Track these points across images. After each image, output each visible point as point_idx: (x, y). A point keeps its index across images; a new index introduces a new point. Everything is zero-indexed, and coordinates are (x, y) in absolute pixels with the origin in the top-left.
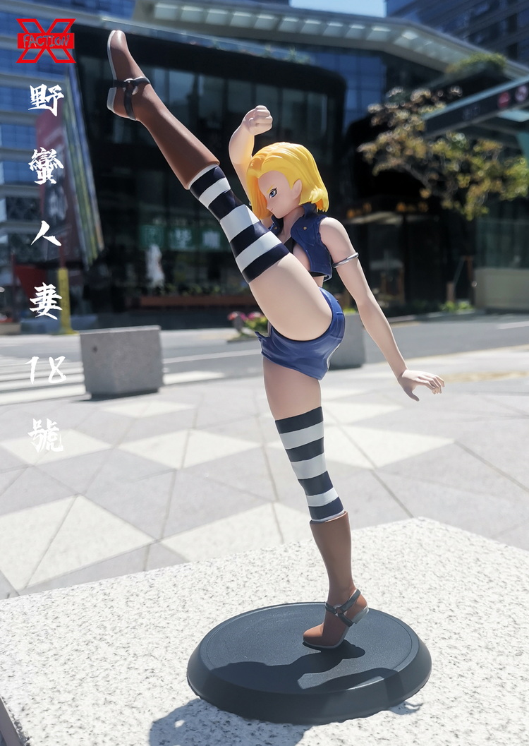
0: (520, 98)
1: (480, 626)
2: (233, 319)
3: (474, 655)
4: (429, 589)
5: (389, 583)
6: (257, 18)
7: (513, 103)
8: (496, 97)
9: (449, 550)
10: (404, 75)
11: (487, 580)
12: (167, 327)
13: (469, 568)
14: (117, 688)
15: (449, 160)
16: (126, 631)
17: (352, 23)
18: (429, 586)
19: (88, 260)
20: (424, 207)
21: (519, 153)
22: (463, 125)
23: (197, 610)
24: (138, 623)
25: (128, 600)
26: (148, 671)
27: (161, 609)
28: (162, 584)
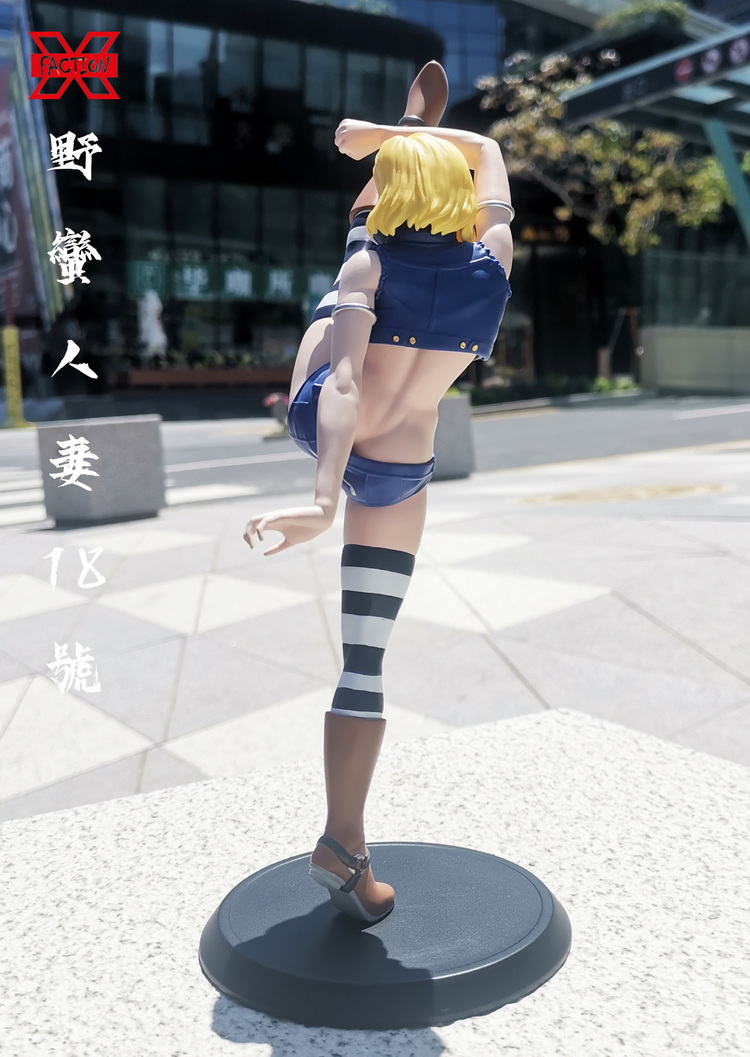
0: (709, 68)
2: (273, 404)
3: (646, 918)
4: (577, 818)
5: (516, 809)
7: (697, 75)
8: (673, 66)
9: (606, 759)
10: (532, 31)
11: (664, 804)
12: (170, 416)
13: (636, 786)
14: (104, 972)
15: (599, 163)
16: (116, 884)
18: (577, 814)
19: (49, 314)
20: (563, 233)
21: (708, 151)
22: (622, 109)
23: (224, 852)
24: (135, 873)
25: (118, 838)
26: (152, 946)
27: (169, 851)
28: (170, 811)
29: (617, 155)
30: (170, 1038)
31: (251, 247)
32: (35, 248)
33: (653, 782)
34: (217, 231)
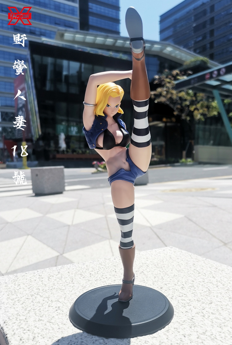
0: (214, 76)
1: (195, 291)
2: (94, 164)
3: (192, 303)
4: (174, 276)
5: (157, 273)
6: (107, 41)
7: (211, 78)
8: (204, 75)
9: (182, 260)
11: (198, 272)
12: (67, 167)
13: (190, 268)
14: (44, 314)
16: (48, 291)
19: (35, 139)
20: (174, 119)
21: (213, 99)
22: (191, 86)
23: (78, 283)
24: (53, 288)
25: (49, 278)
26: (57, 308)
27: (63, 282)
28: (63, 272)
30: (61, 333)
32: (31, 121)
33: (195, 267)
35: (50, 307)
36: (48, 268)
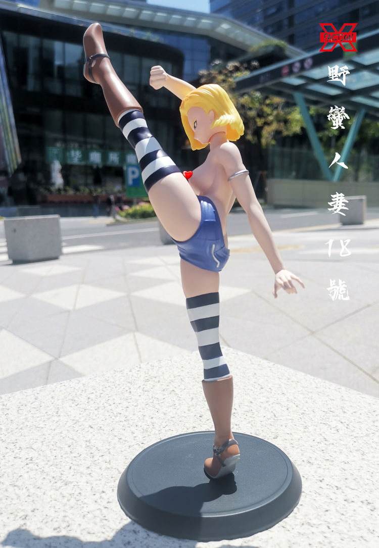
0: (295, 70)
5: (197, 391)
6: (125, 10)
7: (291, 73)
8: (280, 69)
9: (237, 368)
10: (222, 52)
11: (260, 387)
13: (249, 380)
14: (5, 472)
15: (250, 109)
16: (15, 431)
17: (188, 16)
19: (10, 170)
21: (295, 104)
22: (260, 86)
23: (66, 415)
24: (25, 425)
25: (19, 409)
26: (28, 459)
27: (41, 415)
28: (44, 396)
29: (257, 105)
31: (100, 142)
33: (256, 378)
34: (85, 134)
35: (17, 460)
36: (20, 391)
